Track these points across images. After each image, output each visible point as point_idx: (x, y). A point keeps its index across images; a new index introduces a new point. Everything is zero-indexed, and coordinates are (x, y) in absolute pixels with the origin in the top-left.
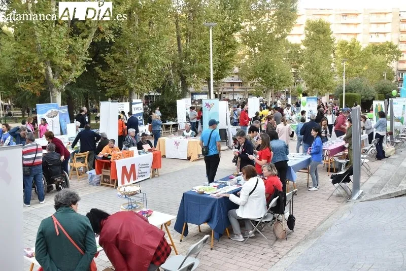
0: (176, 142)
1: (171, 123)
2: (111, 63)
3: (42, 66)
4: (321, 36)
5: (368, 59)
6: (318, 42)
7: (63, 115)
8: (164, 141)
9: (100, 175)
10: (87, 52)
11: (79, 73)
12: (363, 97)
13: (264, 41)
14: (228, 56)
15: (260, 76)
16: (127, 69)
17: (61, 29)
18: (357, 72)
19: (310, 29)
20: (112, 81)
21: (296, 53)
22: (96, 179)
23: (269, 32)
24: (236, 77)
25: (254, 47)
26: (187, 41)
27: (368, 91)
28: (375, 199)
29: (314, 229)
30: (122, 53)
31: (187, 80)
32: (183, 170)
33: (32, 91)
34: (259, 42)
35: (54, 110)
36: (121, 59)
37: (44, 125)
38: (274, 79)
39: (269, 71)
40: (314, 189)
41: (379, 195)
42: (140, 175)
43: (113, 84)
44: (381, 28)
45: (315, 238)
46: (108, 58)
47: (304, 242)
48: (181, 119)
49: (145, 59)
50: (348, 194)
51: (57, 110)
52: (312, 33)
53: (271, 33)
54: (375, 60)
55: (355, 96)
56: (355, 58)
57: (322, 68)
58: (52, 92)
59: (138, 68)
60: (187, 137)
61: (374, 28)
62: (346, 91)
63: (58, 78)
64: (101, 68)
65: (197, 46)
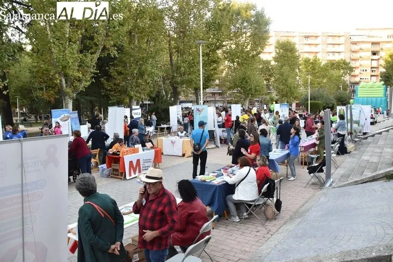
0: (172, 141)
1: (165, 126)
2: (115, 75)
3: (58, 77)
4: (289, 54)
5: (327, 73)
6: (286, 58)
7: (74, 119)
8: (162, 140)
9: (110, 169)
10: (95, 65)
11: (88, 83)
12: (325, 104)
13: (242, 57)
14: (212, 70)
15: (239, 87)
16: (128, 80)
17: (74, 46)
18: (318, 84)
19: (280, 48)
20: (115, 90)
21: (267, 68)
22: (106, 172)
23: (246, 50)
24: (217, 88)
25: (233, 62)
26: (178, 57)
27: (328, 99)
28: (345, 186)
29: (297, 211)
30: (123, 67)
31: (179, 90)
32: (179, 165)
33: (48, 99)
34: (238, 58)
35: (66, 115)
36: (123, 72)
37: (59, 128)
38: (251, 89)
39: (247, 82)
40: (292, 178)
41: (348, 182)
42: (144, 169)
43: (116, 93)
44: (337, 48)
45: (300, 218)
46: (112, 71)
47: (290, 221)
48: (173, 123)
49: (144, 72)
50: (321, 183)
51: (69, 115)
52: (281, 51)
53: (248, 51)
54: (332, 74)
55: (319, 103)
56: (316, 73)
57: (290, 80)
58: (65, 99)
59: (138, 79)
60: (181, 137)
61: (331, 48)
62: (311, 99)
63: (70, 87)
64: (105, 79)
65: (186, 61)
